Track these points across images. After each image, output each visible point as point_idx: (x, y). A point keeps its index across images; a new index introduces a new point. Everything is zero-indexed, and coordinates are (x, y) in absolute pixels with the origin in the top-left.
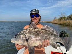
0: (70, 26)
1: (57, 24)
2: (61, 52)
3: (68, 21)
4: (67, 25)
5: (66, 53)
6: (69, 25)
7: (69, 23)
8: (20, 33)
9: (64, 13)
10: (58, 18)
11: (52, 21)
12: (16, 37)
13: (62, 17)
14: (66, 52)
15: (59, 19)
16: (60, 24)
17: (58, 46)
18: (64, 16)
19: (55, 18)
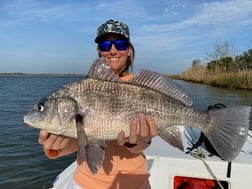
0: (248, 89)
1: (202, 82)
2: (212, 178)
3: (241, 73)
4: (239, 88)
5: (227, 179)
6: (244, 86)
7: (245, 79)
8: (54, 95)
9: (226, 45)
10: (204, 63)
11: (184, 73)
12: (42, 108)
13: (219, 58)
14: (229, 176)
15: (208, 67)
16: (214, 84)
17: (200, 155)
18: (224, 57)
19: (195, 63)
